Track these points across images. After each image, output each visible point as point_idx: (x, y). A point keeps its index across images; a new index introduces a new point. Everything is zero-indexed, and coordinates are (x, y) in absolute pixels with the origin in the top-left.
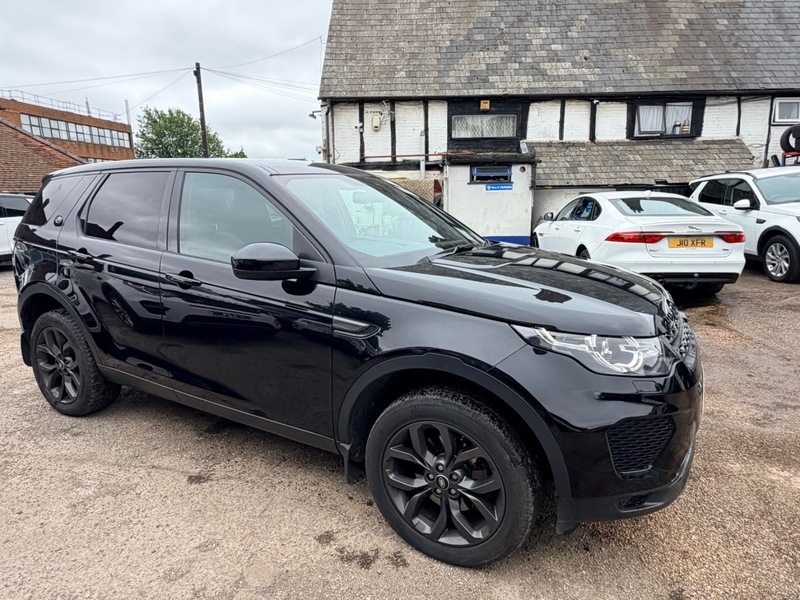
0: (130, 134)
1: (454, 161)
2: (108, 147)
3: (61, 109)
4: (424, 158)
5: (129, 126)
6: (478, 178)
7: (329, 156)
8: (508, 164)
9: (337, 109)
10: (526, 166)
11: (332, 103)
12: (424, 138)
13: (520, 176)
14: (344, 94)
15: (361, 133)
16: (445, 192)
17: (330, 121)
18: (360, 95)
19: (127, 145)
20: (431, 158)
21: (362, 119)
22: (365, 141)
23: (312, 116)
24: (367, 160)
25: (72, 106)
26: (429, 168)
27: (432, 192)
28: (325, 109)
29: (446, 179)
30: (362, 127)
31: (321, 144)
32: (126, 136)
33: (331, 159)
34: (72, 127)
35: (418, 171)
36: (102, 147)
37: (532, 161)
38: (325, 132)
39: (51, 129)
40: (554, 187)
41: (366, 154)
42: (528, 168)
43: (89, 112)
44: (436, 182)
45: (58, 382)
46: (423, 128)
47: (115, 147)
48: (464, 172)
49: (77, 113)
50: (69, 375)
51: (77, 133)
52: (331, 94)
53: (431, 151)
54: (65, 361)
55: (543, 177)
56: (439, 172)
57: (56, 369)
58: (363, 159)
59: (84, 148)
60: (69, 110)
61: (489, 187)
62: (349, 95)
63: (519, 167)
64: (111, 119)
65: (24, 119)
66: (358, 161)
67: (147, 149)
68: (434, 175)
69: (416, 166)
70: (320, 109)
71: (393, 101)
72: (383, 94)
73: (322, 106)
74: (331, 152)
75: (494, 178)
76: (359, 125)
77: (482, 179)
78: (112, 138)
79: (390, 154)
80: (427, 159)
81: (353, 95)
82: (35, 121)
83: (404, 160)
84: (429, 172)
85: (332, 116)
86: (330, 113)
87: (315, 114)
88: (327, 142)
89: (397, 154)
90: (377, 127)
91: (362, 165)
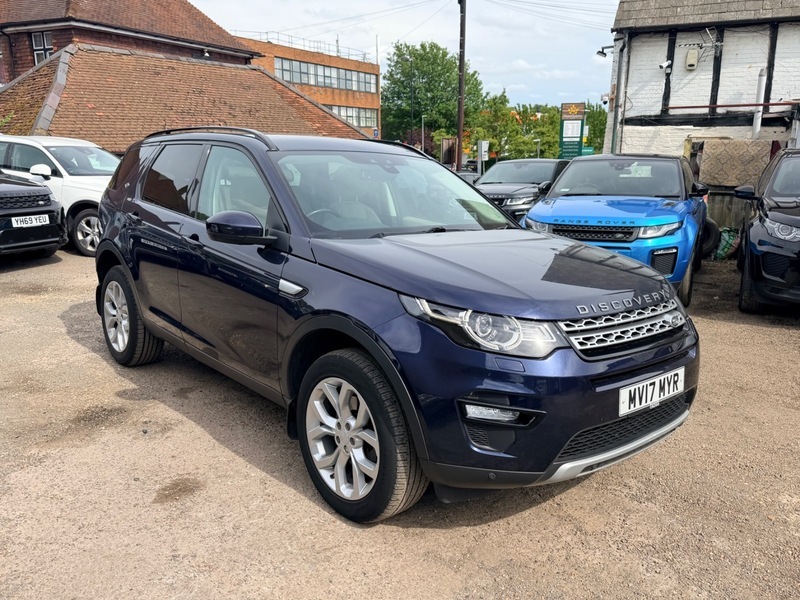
0: (377, 76)
2: (354, 92)
3: (312, 50)
4: (761, 108)
5: (378, 67)
7: (617, 106)
9: (636, 44)
11: (629, 35)
12: (765, 79)
14: (649, 23)
15: (668, 75)
17: (625, 59)
18: (673, 21)
20: (773, 109)
21: (671, 56)
22: (672, 85)
23: (602, 53)
24: (672, 112)
25: (323, 46)
26: (766, 122)
27: (767, 158)
28: (620, 44)
30: (670, 66)
31: (608, 90)
33: (620, 110)
34: (320, 70)
35: (749, 127)
36: (348, 92)
38: (616, 74)
39: (301, 73)
41: (672, 103)
43: (338, 51)
44: (775, 144)
46: (765, 65)
47: (360, 92)
49: (327, 53)
51: (325, 77)
52: (631, 24)
53: (775, 99)
56: (783, 129)
58: (665, 111)
59: (329, 94)
60: (320, 51)
62: (655, 24)
64: (360, 59)
65: (277, 64)
66: (659, 113)
68: (774, 134)
69: (748, 120)
70: (613, 44)
71: (721, 28)
72: (707, 19)
73: (615, 40)
74: (621, 101)
76: (666, 63)
78: (358, 82)
79: (708, 104)
80: (766, 109)
81: (662, 23)
82: (286, 65)
83: (728, 112)
84: (767, 128)
85: (629, 52)
86: (626, 50)
87: (605, 51)
88: (617, 88)
89: (719, 103)
90: (692, 65)
91: (663, 119)
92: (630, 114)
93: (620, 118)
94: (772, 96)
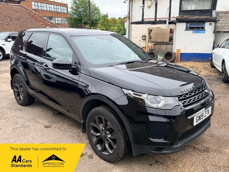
0: (67, 8)
1: (179, 20)
2: (60, 13)
4: (168, 19)
5: (67, 5)
6: (190, 28)
7: (130, 19)
8: (204, 22)
10: (212, 23)
12: (169, 11)
13: (209, 27)
15: (143, 9)
16: (174, 34)
17: (131, 4)
19: (66, 12)
20: (171, 19)
21: (143, 3)
22: (144, 12)
24: (145, 20)
26: (170, 23)
27: (169, 34)
29: (176, 28)
30: (143, 6)
32: (66, 8)
33: (130, 20)
35: (165, 25)
36: (58, 12)
37: (215, 21)
38: (129, 9)
39: (41, 6)
40: (225, 32)
41: (144, 18)
42: (213, 24)
44: (171, 29)
45: (18, 95)
46: (169, 6)
47: (62, 13)
48: (183, 26)
50: (21, 93)
51: (50, 8)
53: (172, 16)
54: (20, 89)
55: (220, 27)
56: (174, 25)
57: (18, 91)
58: (143, 20)
59: (51, 13)
61: (194, 32)
63: (209, 23)
64: (61, 2)
66: (141, 20)
67: (73, 13)
68: (172, 26)
69: (165, 22)
74: (131, 17)
75: (197, 28)
76: (142, 5)
77: (191, 28)
78: (61, 9)
79: (154, 18)
80: (170, 19)
82: (36, 4)
83: (160, 20)
84: (170, 25)
85: (132, 2)
86: (131, 1)
87: (126, 2)
88: (129, 13)
89: (157, 17)
90: (149, 6)
91: (142, 22)
92: (133, 21)
93: (130, 22)
94: (171, 15)
